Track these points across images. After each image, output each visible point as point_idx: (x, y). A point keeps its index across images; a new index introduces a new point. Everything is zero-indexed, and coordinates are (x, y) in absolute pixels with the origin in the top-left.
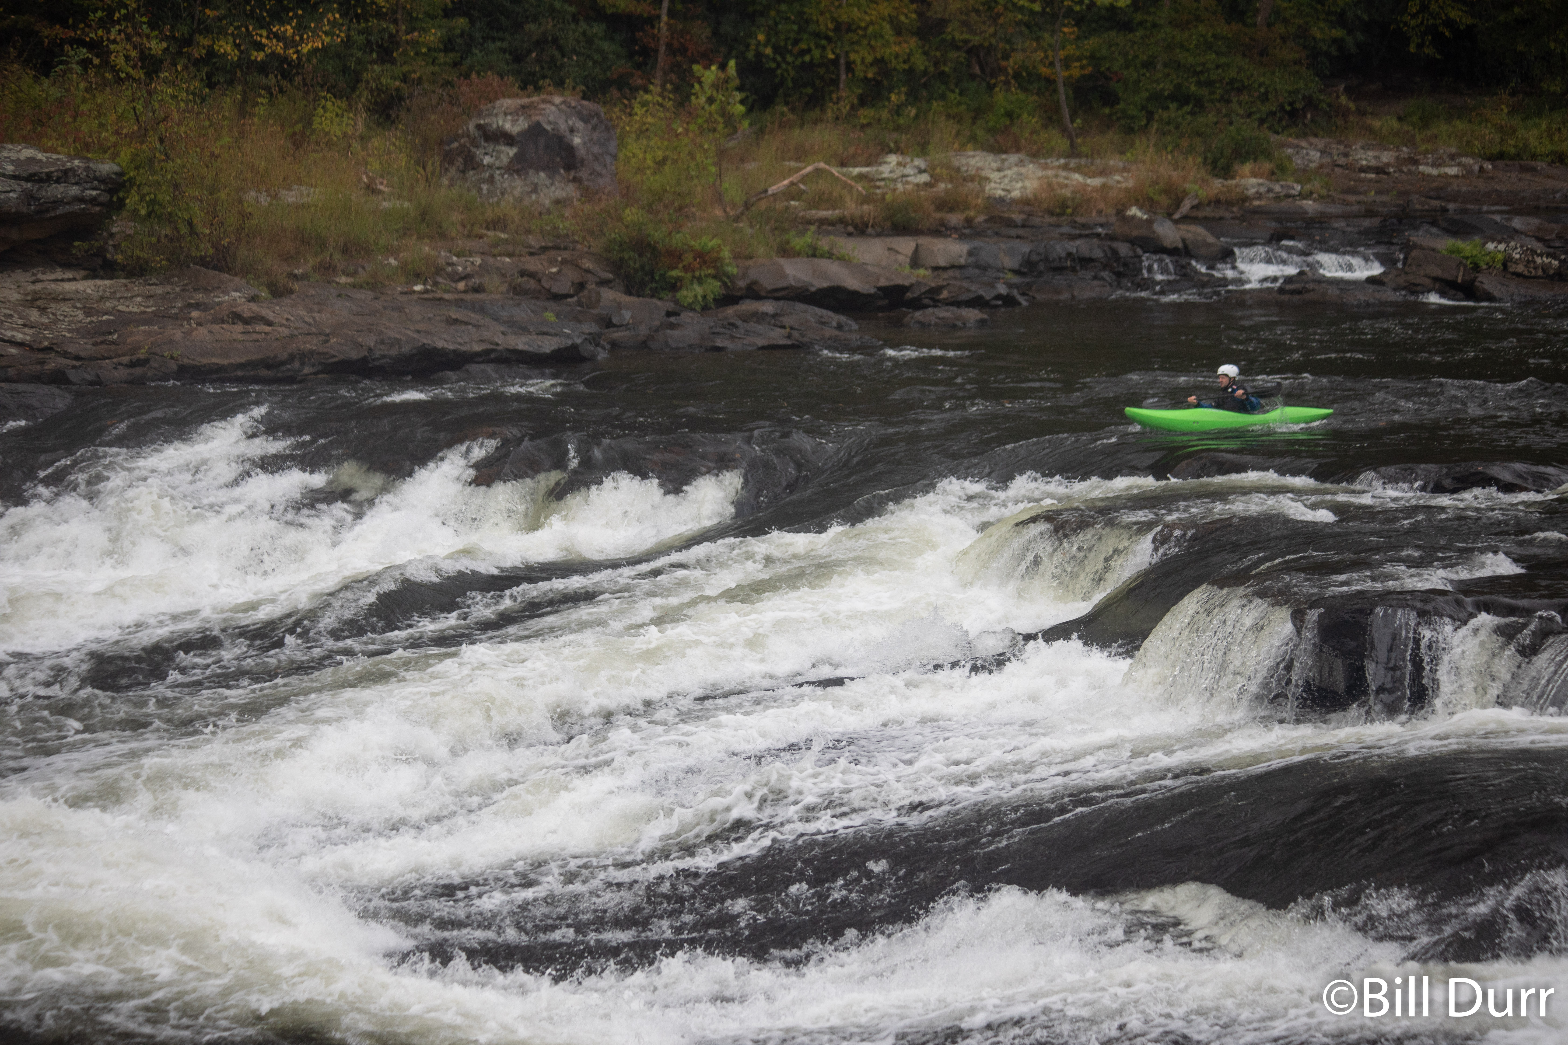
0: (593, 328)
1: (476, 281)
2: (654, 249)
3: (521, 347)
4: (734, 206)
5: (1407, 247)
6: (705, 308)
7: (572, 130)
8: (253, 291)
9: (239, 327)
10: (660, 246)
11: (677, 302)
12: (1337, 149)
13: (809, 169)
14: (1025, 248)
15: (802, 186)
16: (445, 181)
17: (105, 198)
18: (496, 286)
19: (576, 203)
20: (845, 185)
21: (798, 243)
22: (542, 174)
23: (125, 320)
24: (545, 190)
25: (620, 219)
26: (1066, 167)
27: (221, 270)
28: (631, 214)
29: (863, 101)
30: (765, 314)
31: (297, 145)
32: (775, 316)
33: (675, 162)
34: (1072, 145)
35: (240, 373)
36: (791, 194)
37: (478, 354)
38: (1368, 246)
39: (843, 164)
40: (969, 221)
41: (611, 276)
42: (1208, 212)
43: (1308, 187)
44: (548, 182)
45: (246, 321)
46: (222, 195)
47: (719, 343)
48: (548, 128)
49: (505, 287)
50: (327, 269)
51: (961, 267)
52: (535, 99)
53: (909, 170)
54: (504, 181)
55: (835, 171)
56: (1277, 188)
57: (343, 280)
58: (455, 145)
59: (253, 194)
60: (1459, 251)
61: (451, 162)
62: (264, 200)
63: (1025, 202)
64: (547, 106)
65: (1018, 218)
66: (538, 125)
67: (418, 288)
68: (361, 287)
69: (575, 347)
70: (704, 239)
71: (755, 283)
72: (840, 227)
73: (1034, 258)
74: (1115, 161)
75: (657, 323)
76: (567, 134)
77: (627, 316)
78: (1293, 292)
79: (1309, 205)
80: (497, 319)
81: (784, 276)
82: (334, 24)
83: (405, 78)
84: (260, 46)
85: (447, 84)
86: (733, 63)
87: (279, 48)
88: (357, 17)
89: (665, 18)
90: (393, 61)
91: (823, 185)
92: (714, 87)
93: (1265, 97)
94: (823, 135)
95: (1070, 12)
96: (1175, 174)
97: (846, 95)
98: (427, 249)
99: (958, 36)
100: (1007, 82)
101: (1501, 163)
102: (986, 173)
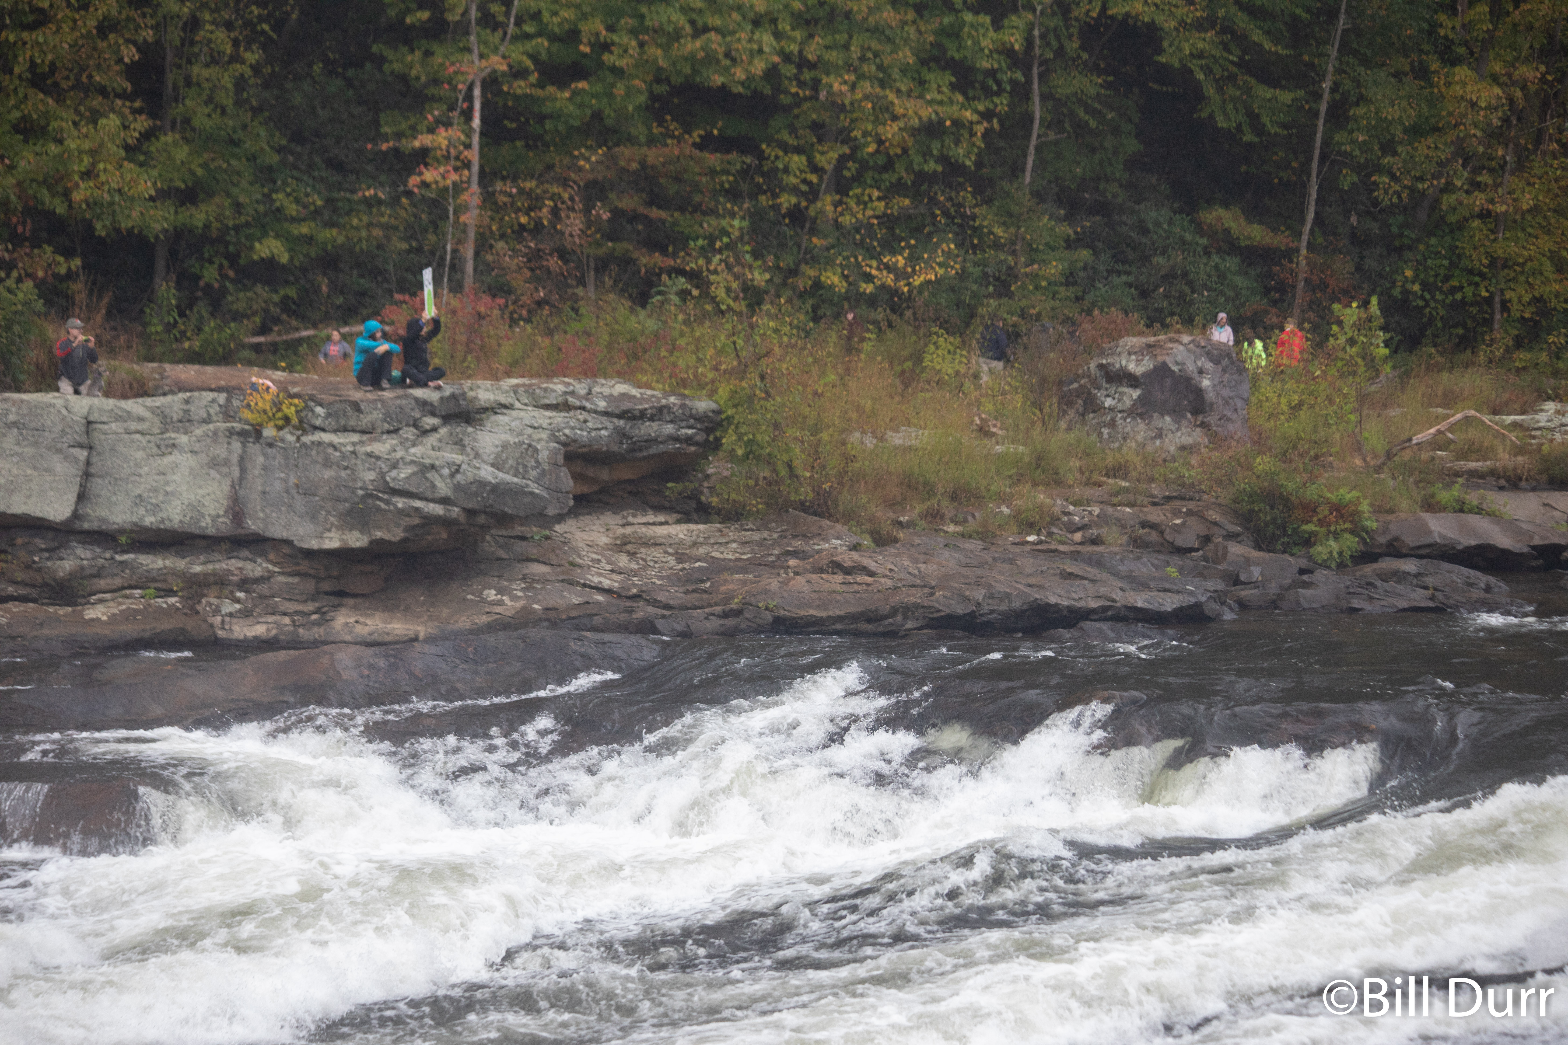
0: (1220, 585)
1: (1094, 531)
2: (1286, 501)
3: (1140, 604)
4: (1375, 456)
6: (1341, 566)
7: (1201, 372)
8: (855, 539)
9: (839, 578)
10: (1293, 498)
11: (1310, 558)
13: (1459, 416)
15: (1450, 435)
16: (1063, 425)
17: (701, 437)
18: (1115, 538)
19: (1203, 450)
20: (1497, 435)
21: (1444, 496)
22: (1168, 419)
23: (719, 567)
24: (1170, 436)
25: (1250, 468)
27: (821, 516)
28: (1263, 463)
29: (1519, 343)
30: (1407, 574)
31: (906, 384)
32: (1417, 575)
33: (1312, 407)
35: (838, 626)
36: (1438, 443)
37: (1094, 611)
39: (1495, 412)
41: (1239, 529)
44: (1174, 427)
45: (847, 571)
46: (825, 436)
47: (1356, 603)
48: (1175, 368)
49: (1124, 539)
50: (934, 516)
52: (1162, 337)
54: (1126, 425)
55: (1487, 419)
57: (951, 528)
58: (1075, 385)
59: (857, 435)
61: (1070, 404)
62: (870, 442)
64: (1175, 345)
66: (1164, 365)
67: (1031, 538)
68: (970, 537)
69: (1198, 605)
70: (1342, 491)
71: (1396, 539)
72: (1491, 480)
75: (1288, 581)
76: (1196, 376)
77: (1256, 572)
80: (1115, 574)
81: (1429, 532)
82: (948, 254)
83: (1023, 314)
84: (869, 278)
85: (1067, 320)
86: (1374, 300)
87: (889, 279)
88: (974, 247)
89: (1304, 252)
90: (1010, 295)
91: (1473, 434)
92: (1355, 327)
94: (1474, 380)
97: (1501, 336)
98: (1042, 497)
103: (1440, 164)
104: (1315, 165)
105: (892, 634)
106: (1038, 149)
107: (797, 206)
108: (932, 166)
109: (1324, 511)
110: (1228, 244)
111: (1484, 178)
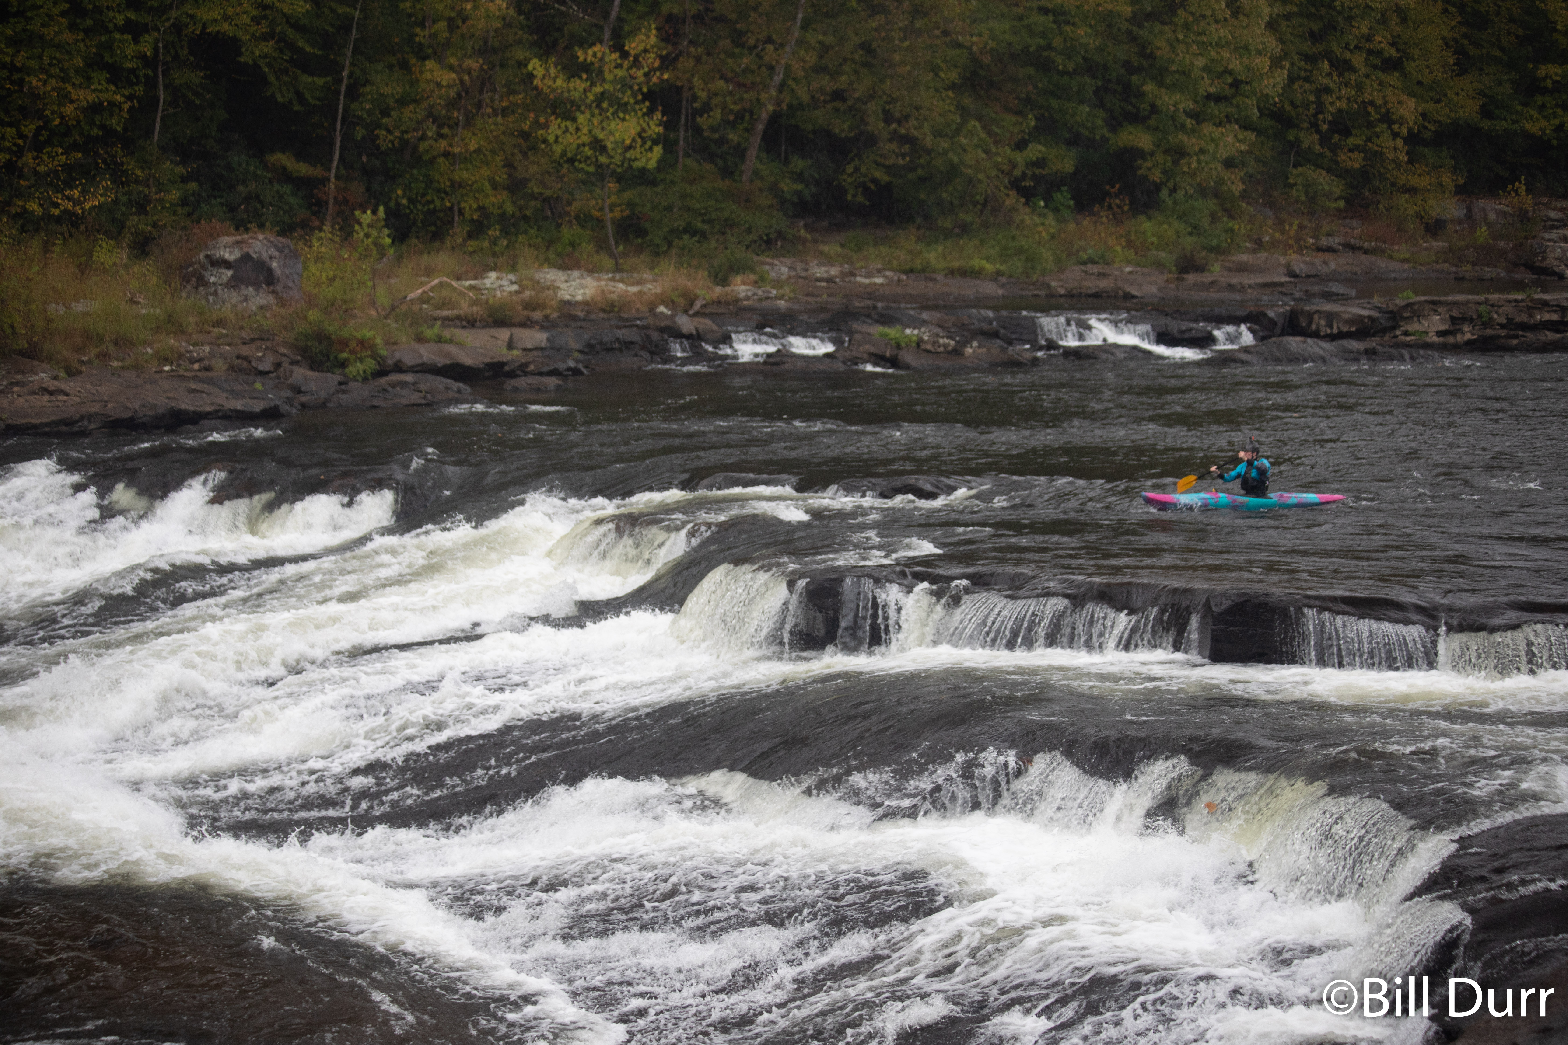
0: (290, 394)
1: (207, 363)
2: (328, 338)
3: (239, 407)
4: (384, 309)
5: (850, 333)
6: (365, 379)
7: (271, 258)
8: (55, 373)
9: (46, 398)
10: (333, 337)
11: (345, 375)
12: (799, 266)
13: (436, 281)
14: (586, 335)
15: (431, 294)
16: (184, 295)
19: (274, 308)
20: (461, 293)
21: (429, 333)
22: (251, 289)
24: (253, 300)
25: (305, 318)
26: (613, 279)
27: (33, 358)
28: (313, 315)
29: (470, 236)
30: (407, 383)
31: (82, 273)
32: (414, 384)
33: (342, 278)
34: (617, 264)
35: (46, 430)
36: (423, 300)
37: (209, 413)
39: (458, 279)
40: (546, 317)
41: (299, 358)
42: (713, 309)
43: (781, 292)
44: (255, 294)
45: (51, 393)
46: (33, 307)
47: (376, 403)
48: (255, 256)
49: (225, 367)
50: (104, 356)
51: (542, 349)
52: (245, 236)
53: (505, 282)
54: (224, 293)
55: (454, 283)
56: (760, 292)
57: (115, 364)
58: (191, 269)
59: (53, 305)
60: (886, 335)
61: (188, 281)
62: (61, 310)
63: (585, 303)
64: (254, 241)
65: (581, 314)
66: (248, 254)
67: (167, 368)
68: (128, 369)
69: (276, 408)
70: (364, 331)
71: (400, 361)
72: (458, 322)
73: (593, 342)
74: (647, 275)
75: (332, 390)
76: (268, 260)
77: (312, 386)
79: (782, 303)
80: (222, 389)
81: (421, 356)
82: (106, 188)
83: (155, 225)
84: (56, 205)
85: (184, 228)
86: (381, 209)
87: (69, 206)
88: (122, 183)
89: (333, 180)
90: (146, 213)
91: (445, 293)
92: (370, 226)
93: (749, 231)
94: (443, 259)
95: (614, 172)
96: (689, 283)
97: (459, 231)
98: (173, 341)
99: (536, 190)
100: (570, 222)
101: (912, 276)
102: (558, 284)
103: (418, 122)
104: (339, 124)
105: (81, 434)
106: (162, 119)
107: (10, 160)
108: (95, 132)
110: (285, 176)
111: (446, 131)
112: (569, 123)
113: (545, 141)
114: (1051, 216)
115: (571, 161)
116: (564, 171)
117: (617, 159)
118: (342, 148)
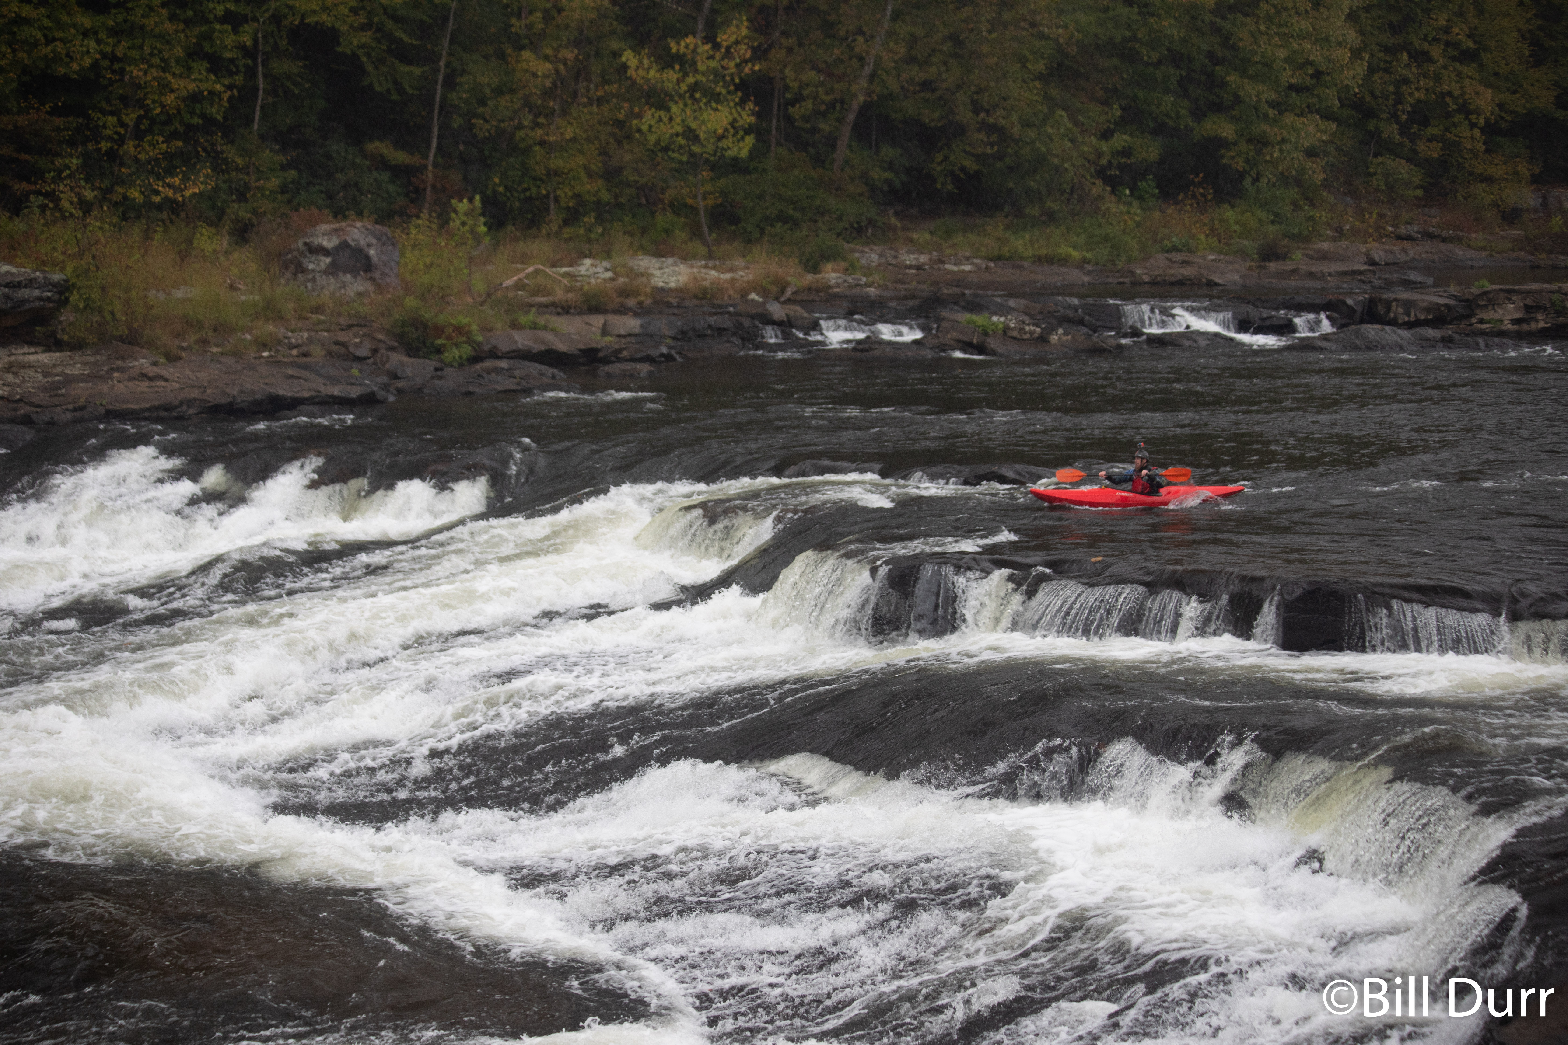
0: (386, 379)
1: (305, 349)
2: (425, 325)
3: (336, 393)
4: (480, 295)
5: (938, 320)
6: (461, 365)
7: (369, 245)
8: (154, 359)
9: (146, 383)
10: (429, 323)
11: (441, 361)
12: (890, 253)
13: (531, 269)
14: (679, 323)
15: (526, 281)
16: (283, 281)
17: (56, 297)
19: (371, 294)
20: (555, 281)
21: (524, 319)
22: (349, 275)
23: (70, 380)
24: (351, 286)
25: (402, 305)
26: (706, 267)
27: (133, 344)
28: (410, 302)
29: (565, 223)
30: (502, 369)
31: (183, 260)
32: (509, 370)
33: (439, 266)
34: (710, 251)
35: (147, 414)
36: (518, 287)
37: (307, 399)
38: (912, 319)
39: (554, 266)
40: (640, 303)
41: (396, 344)
42: (803, 296)
43: (871, 279)
44: (352, 281)
45: (151, 379)
46: (133, 293)
47: (472, 389)
48: (353, 243)
49: (323, 353)
50: (204, 342)
51: (635, 335)
52: (344, 224)
53: (599, 270)
54: (322, 280)
55: (548, 270)
56: (850, 279)
57: (215, 349)
58: (290, 256)
59: (154, 292)
60: (974, 322)
61: (287, 268)
62: (162, 296)
63: (678, 290)
64: (352, 229)
65: (674, 301)
66: (346, 241)
67: (265, 354)
68: (227, 354)
69: (373, 393)
70: (460, 318)
71: (495, 347)
72: (552, 309)
73: (686, 328)
74: (739, 262)
75: (428, 376)
76: (366, 248)
77: (408, 371)
78: (862, 350)
79: (871, 291)
80: (319, 375)
81: (516, 342)
82: (207, 176)
83: (255, 212)
84: (157, 193)
85: (283, 215)
86: (478, 197)
87: (170, 193)
88: (223, 171)
89: (430, 168)
90: (246, 200)
91: (540, 280)
92: (466, 214)
93: (840, 218)
94: (540, 247)
95: (707, 161)
96: (780, 271)
97: (555, 218)
98: (271, 328)
99: (631, 178)
100: (664, 209)
101: (1000, 263)
102: (651, 271)
103: (514, 111)
104: (436, 114)
105: (180, 418)
106: (262, 108)
107: (111, 149)
108: (196, 120)
109: (449, 330)
110: (382, 164)
111: (542, 120)
112: (662, 113)
113: (639, 130)
114: (1136, 204)
115: (666, 149)
116: (658, 159)
117: (710, 149)
118: (440, 137)
